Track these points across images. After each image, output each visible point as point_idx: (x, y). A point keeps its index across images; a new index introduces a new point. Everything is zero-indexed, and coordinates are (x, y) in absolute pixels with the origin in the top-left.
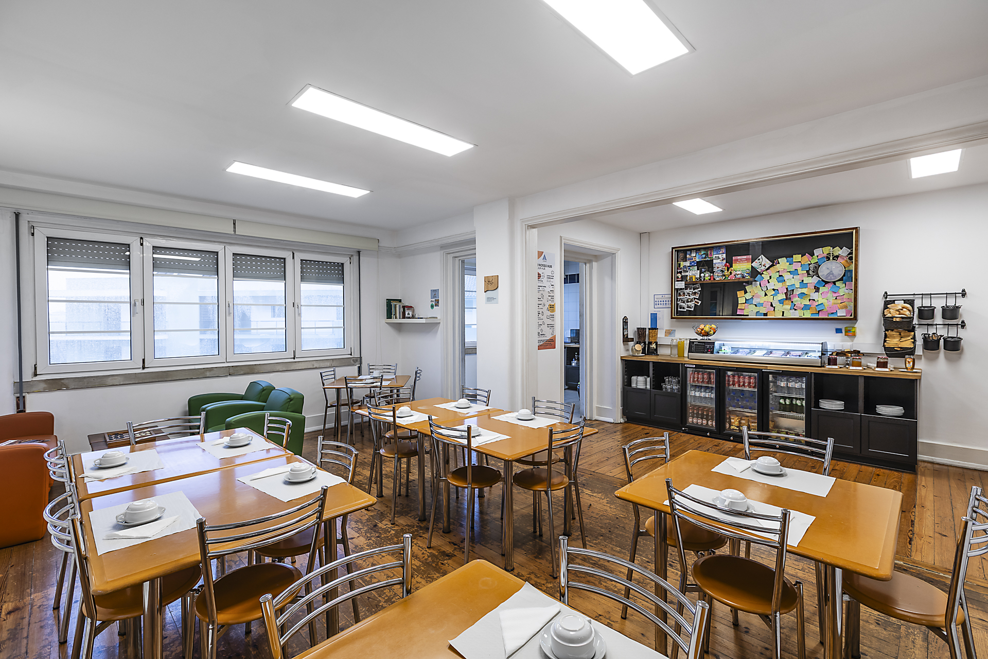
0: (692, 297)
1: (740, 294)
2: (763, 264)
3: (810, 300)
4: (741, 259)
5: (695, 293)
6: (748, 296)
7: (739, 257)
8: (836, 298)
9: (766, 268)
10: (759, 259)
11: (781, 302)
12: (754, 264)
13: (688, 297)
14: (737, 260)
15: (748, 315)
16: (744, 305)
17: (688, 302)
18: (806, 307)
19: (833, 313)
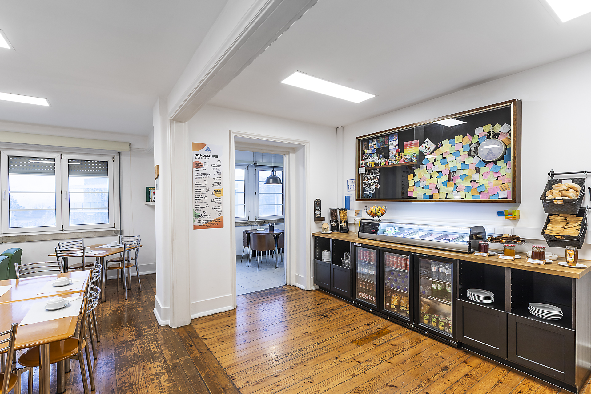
0: (373, 181)
1: (410, 177)
2: (428, 147)
3: (471, 181)
4: (410, 144)
5: (375, 178)
6: (416, 179)
8: (497, 179)
9: (431, 151)
10: (425, 143)
11: (444, 184)
13: (370, 181)
14: (407, 145)
15: (416, 198)
16: (413, 187)
17: (370, 185)
18: (469, 189)
19: (494, 195)
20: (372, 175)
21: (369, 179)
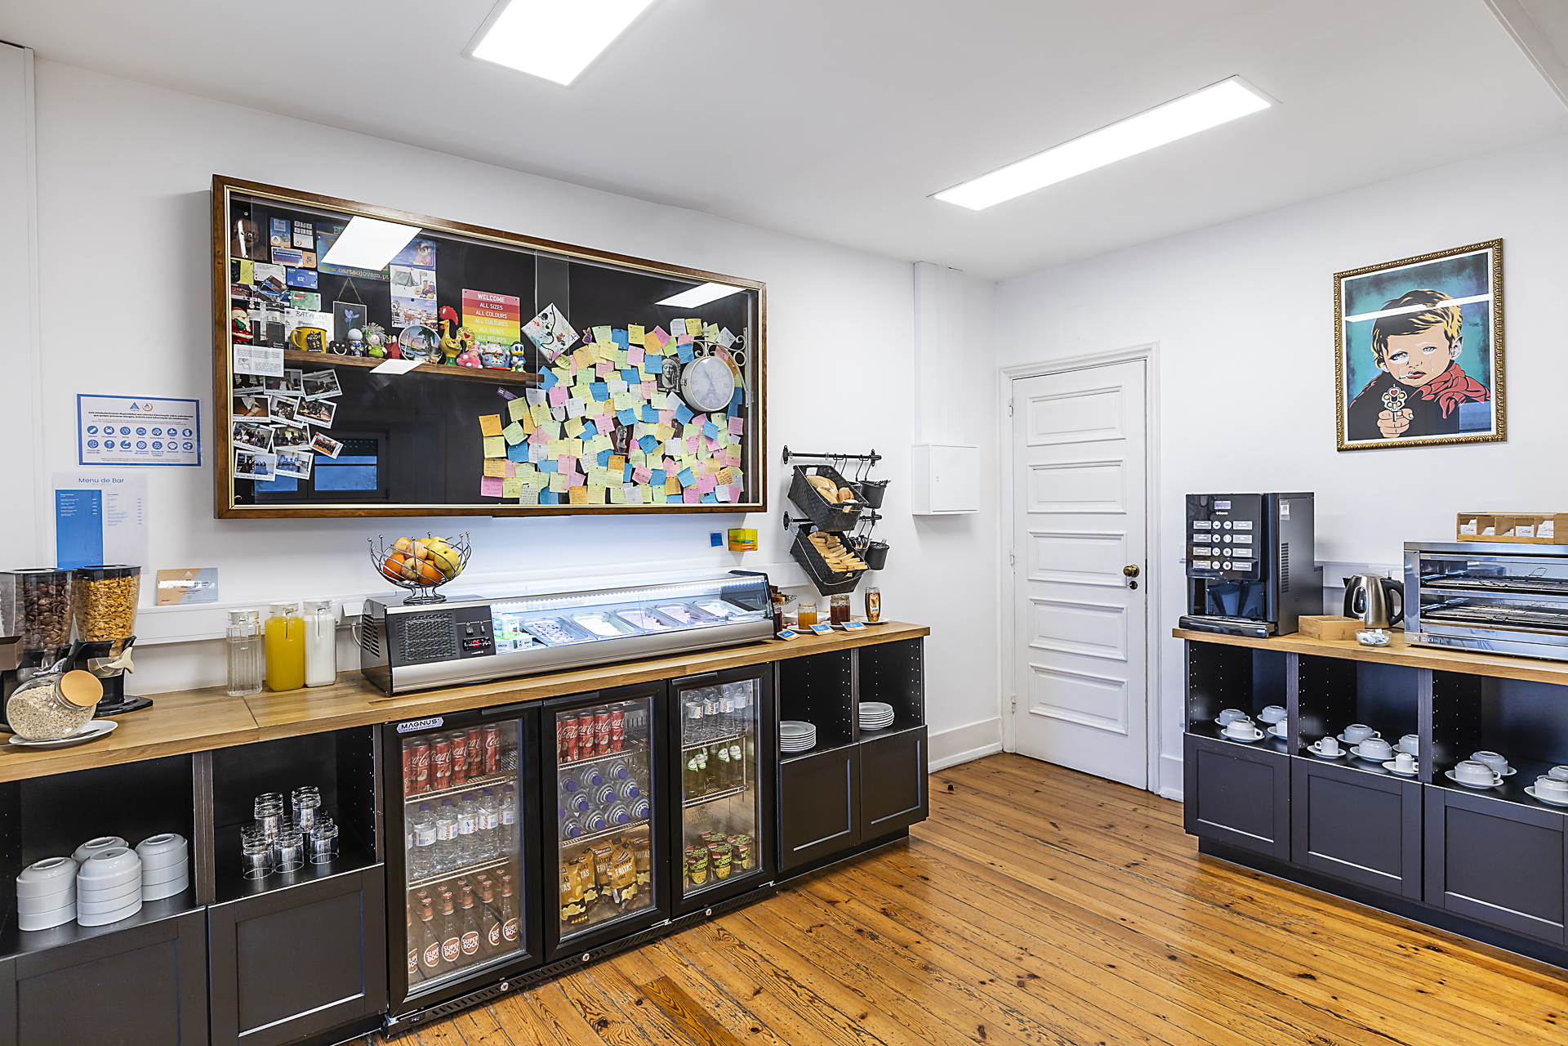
0: (302, 421)
1: (489, 423)
2: (556, 332)
3: (664, 457)
4: (489, 303)
5: (315, 408)
6: (514, 434)
7: (481, 296)
8: (712, 457)
9: (566, 347)
10: (545, 316)
11: (603, 459)
12: (533, 329)
13: (283, 420)
14: (476, 304)
15: (516, 501)
16: (502, 464)
17: (281, 440)
18: (658, 478)
19: (708, 494)
20: (294, 393)
21: (276, 409)
